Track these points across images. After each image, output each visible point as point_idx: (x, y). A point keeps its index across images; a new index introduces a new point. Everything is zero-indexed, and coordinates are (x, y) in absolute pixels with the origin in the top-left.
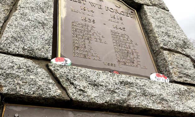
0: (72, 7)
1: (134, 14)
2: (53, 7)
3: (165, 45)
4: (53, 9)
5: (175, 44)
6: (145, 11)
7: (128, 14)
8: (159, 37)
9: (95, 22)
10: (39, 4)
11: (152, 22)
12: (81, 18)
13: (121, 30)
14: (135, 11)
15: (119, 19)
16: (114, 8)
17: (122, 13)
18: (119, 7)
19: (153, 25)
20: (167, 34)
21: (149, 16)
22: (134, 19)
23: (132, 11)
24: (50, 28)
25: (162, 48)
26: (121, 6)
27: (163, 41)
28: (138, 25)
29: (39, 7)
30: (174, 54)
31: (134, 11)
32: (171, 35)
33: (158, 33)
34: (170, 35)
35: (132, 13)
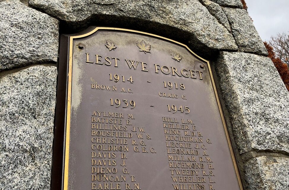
0: (93, 78)
1: (205, 71)
2: (55, 97)
3: (261, 144)
4: (54, 103)
5: (278, 137)
6: (226, 65)
7: (195, 74)
8: (250, 126)
9: (134, 105)
10: (28, 99)
11: (238, 92)
12: (109, 101)
13: (182, 115)
14: (208, 62)
15: (179, 89)
16: (170, 63)
17: (185, 73)
18: (178, 59)
19: (240, 100)
20: (263, 116)
21: (232, 78)
22: (206, 83)
23: (202, 65)
24: (46, 156)
25: (254, 150)
26: (183, 55)
27: (256, 134)
28: (212, 94)
29: (26, 108)
30: (275, 161)
31: (206, 63)
32: (272, 116)
33: (248, 116)
34: (269, 117)
35: (202, 70)
